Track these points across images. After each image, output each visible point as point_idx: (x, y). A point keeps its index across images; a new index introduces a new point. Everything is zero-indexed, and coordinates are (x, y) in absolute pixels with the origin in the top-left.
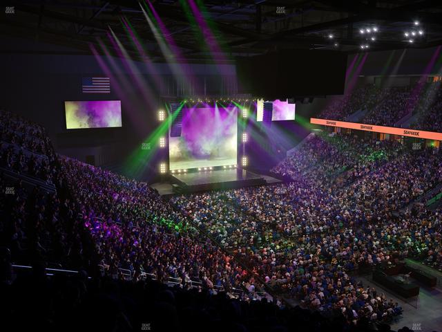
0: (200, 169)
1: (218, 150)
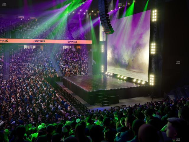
0: (119, 76)
1: (133, 60)
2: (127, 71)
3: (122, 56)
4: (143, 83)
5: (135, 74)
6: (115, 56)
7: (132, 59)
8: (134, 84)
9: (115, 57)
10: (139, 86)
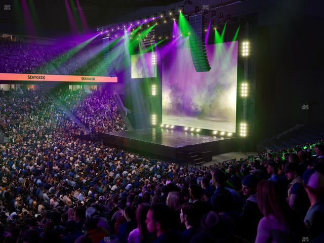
0: (186, 129)
1: (210, 106)
2: (199, 120)
3: (191, 100)
4: (230, 134)
5: (214, 123)
6: (177, 100)
7: (209, 104)
8: (215, 137)
9: (178, 102)
10: (222, 139)
